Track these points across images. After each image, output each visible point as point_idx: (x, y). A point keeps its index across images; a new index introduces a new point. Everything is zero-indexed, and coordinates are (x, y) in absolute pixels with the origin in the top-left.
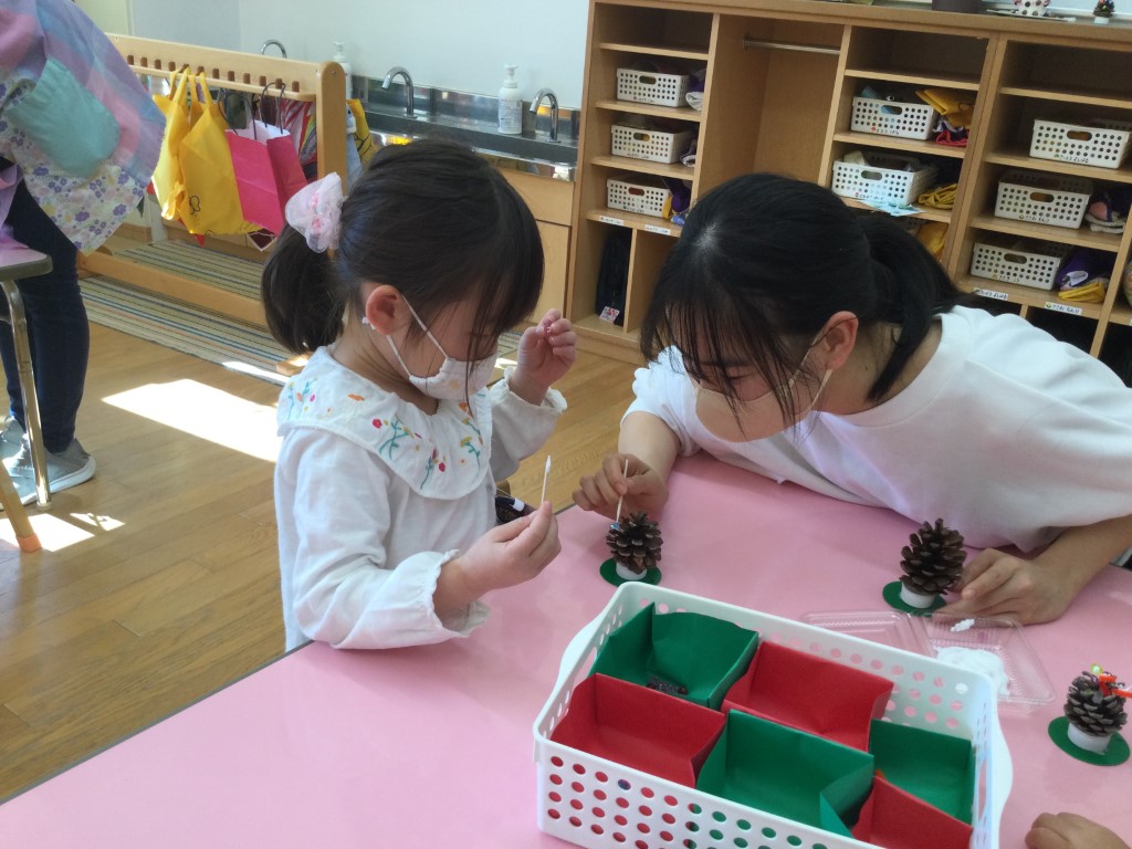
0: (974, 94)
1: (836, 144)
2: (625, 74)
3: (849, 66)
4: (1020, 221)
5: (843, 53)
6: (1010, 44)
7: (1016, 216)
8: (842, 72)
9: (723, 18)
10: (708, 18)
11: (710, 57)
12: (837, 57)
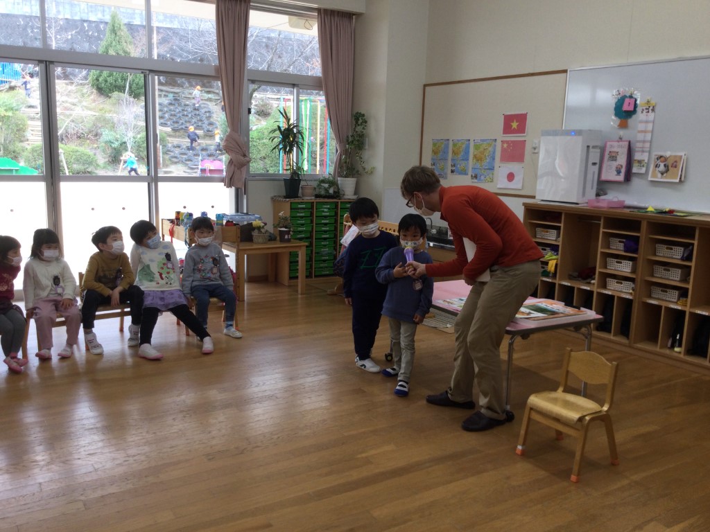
0: (638, 237)
1: (602, 253)
2: (538, 230)
3: (603, 228)
4: (661, 278)
5: (602, 223)
6: (648, 222)
7: (660, 276)
8: (602, 230)
9: (566, 214)
10: (560, 214)
11: (562, 225)
12: (600, 224)
